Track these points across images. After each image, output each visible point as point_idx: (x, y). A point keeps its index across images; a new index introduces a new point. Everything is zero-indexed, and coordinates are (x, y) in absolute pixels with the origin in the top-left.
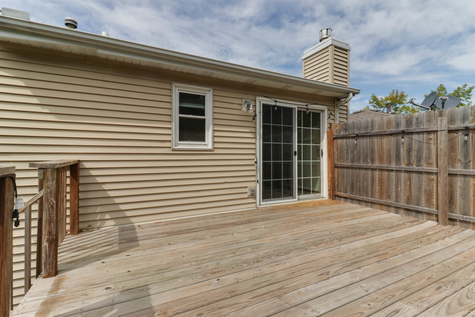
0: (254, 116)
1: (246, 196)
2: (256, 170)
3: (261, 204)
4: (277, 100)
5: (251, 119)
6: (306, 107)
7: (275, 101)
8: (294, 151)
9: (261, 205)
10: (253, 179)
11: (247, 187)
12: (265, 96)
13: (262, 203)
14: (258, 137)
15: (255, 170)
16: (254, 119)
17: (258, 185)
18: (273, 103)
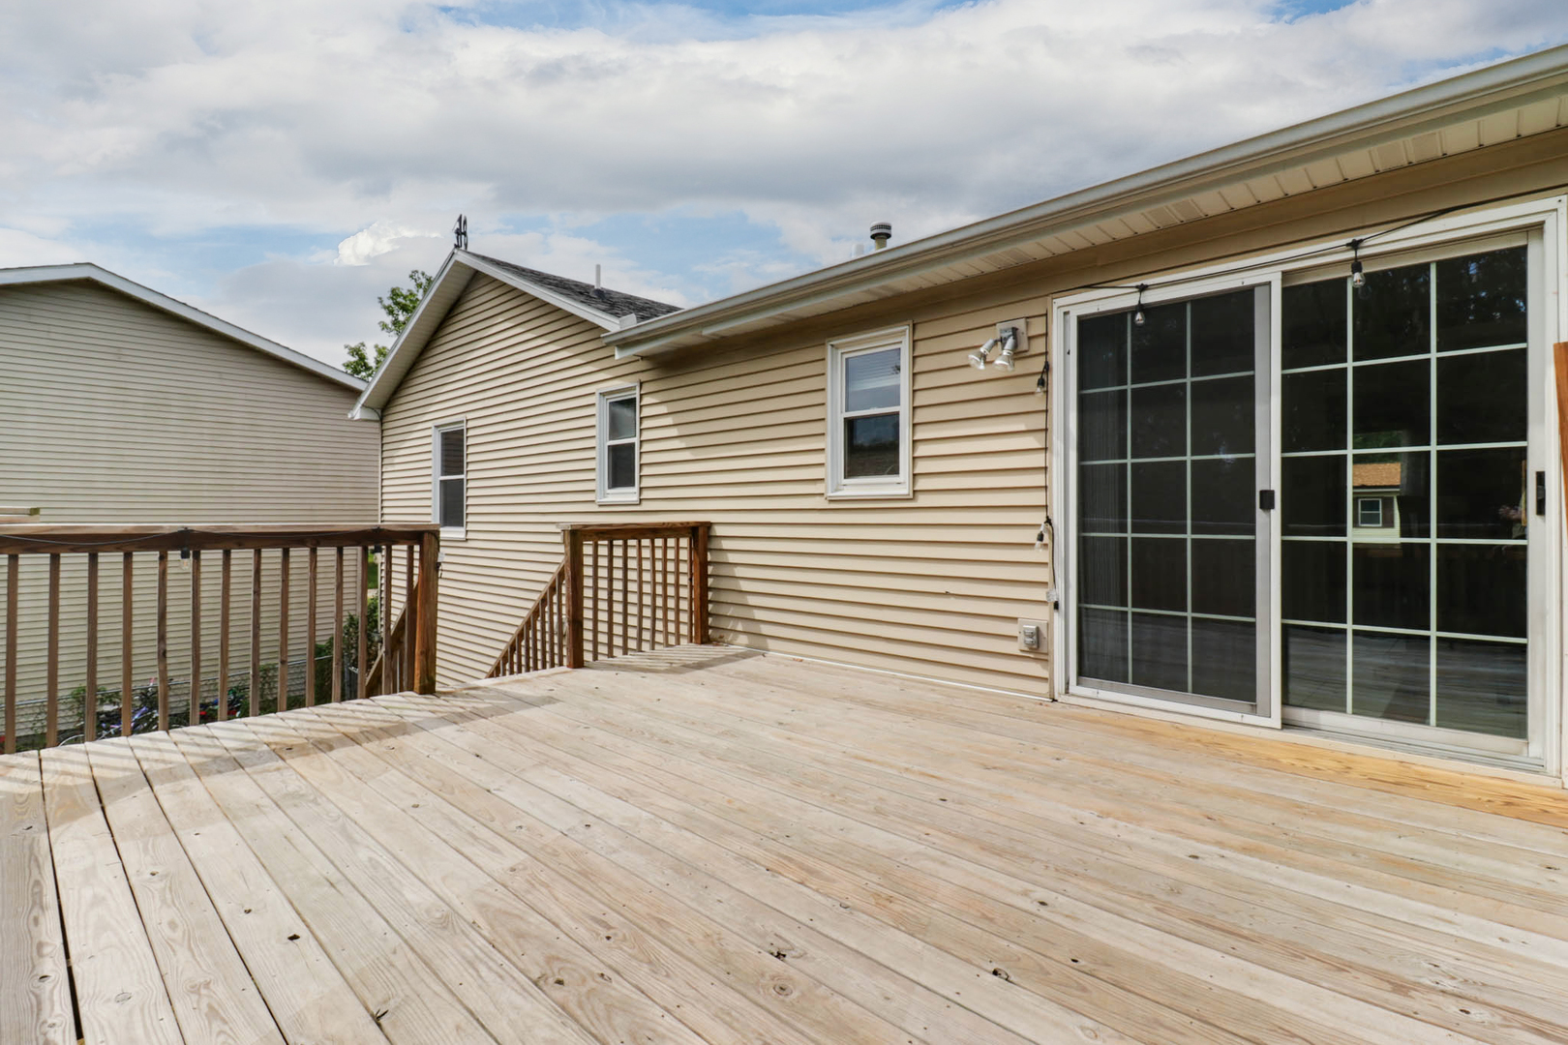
0: (1043, 373)
1: (1014, 648)
2: (1050, 565)
3: (1071, 691)
4: (1148, 281)
5: (1032, 383)
6: (1351, 254)
7: (1137, 287)
8: (1260, 486)
9: (1073, 695)
10: (1039, 594)
11: (1016, 619)
12: (1085, 284)
13: (1074, 688)
14: (1057, 444)
15: (1046, 564)
16: (1042, 383)
17: (1058, 620)
18: (1131, 300)
